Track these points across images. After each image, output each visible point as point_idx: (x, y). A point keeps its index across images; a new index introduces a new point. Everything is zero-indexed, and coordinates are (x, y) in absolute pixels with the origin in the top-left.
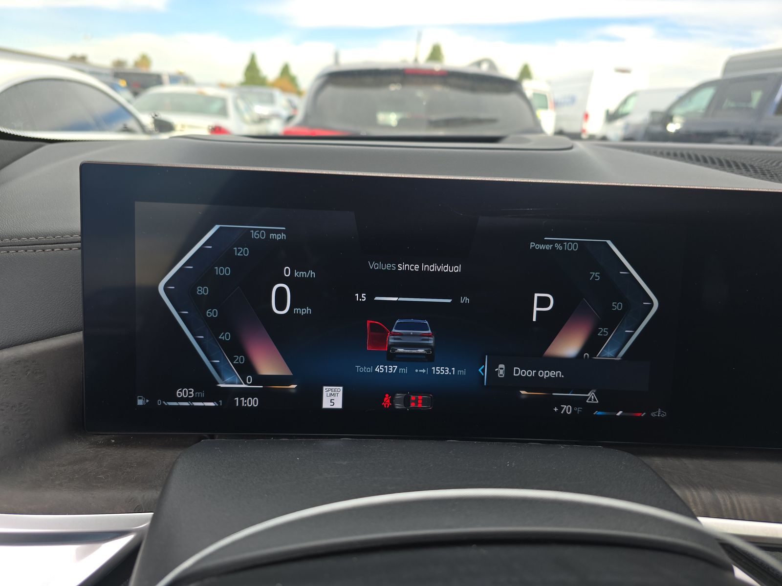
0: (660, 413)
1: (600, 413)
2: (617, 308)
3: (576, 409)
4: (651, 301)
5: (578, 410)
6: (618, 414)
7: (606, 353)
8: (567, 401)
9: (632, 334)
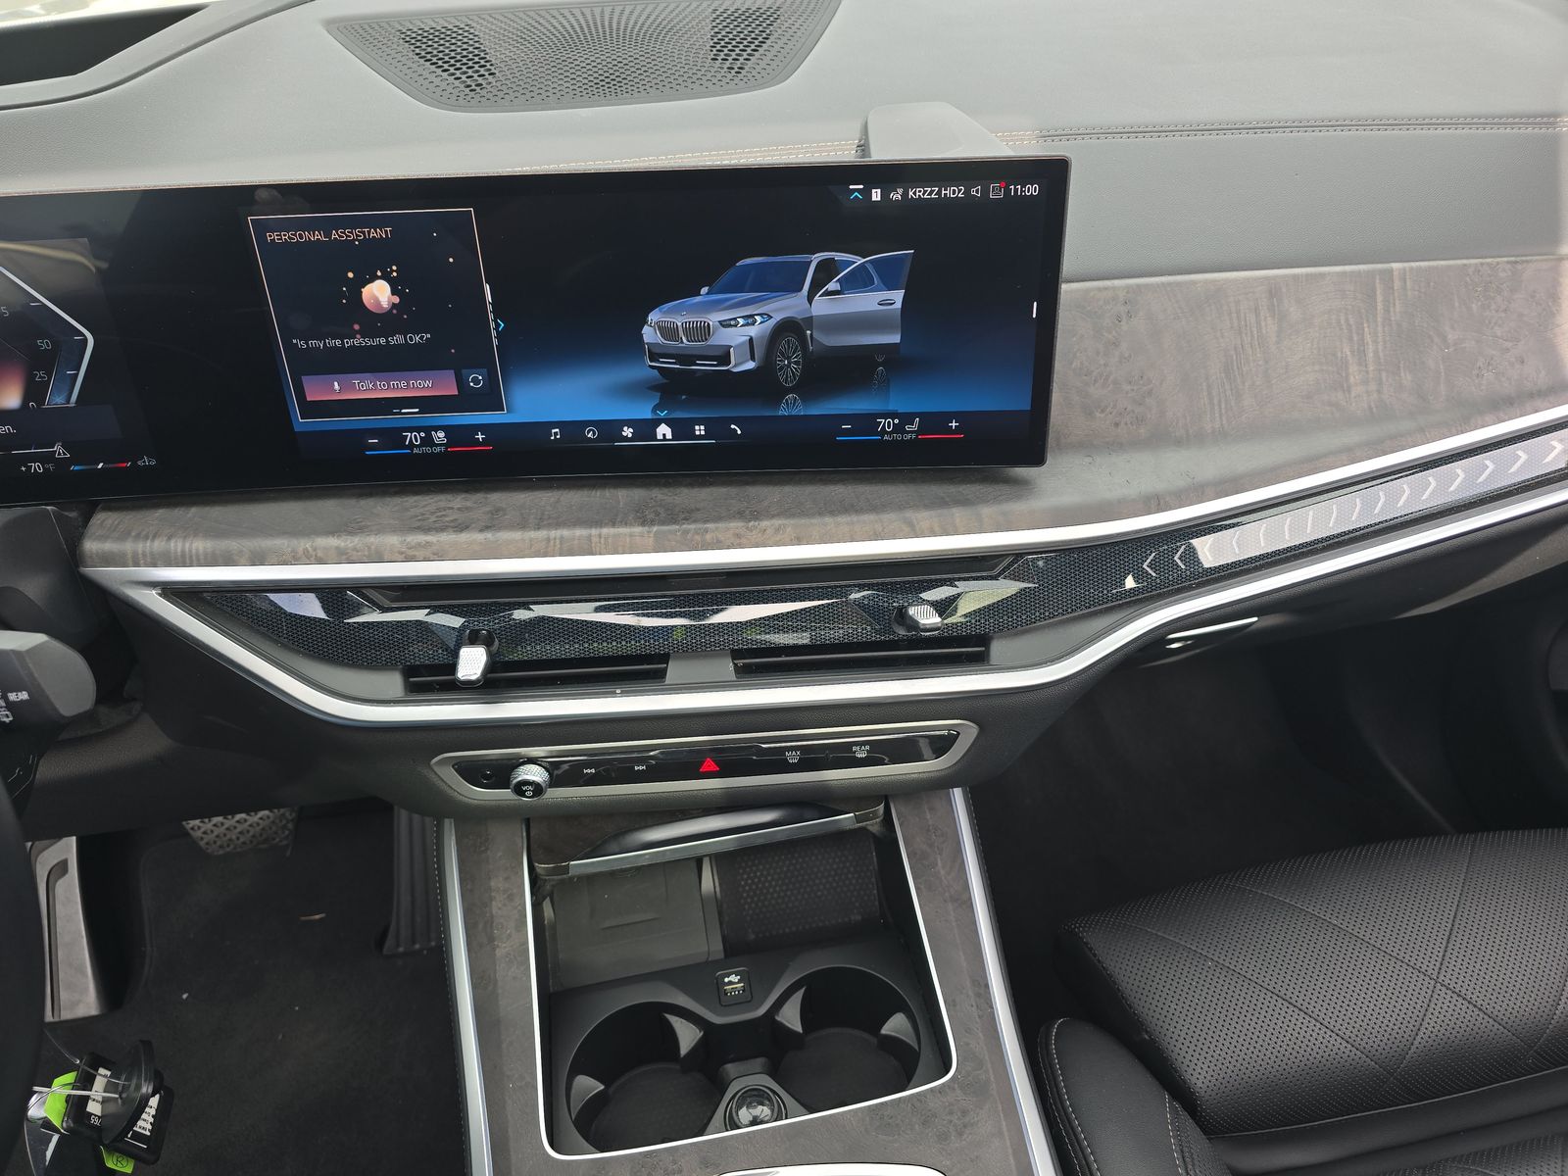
0: (146, 461)
1: (76, 468)
2: (45, 346)
3: (46, 466)
4: (82, 334)
5: (50, 466)
6: (100, 466)
7: (55, 400)
8: (34, 458)
9: (76, 375)
